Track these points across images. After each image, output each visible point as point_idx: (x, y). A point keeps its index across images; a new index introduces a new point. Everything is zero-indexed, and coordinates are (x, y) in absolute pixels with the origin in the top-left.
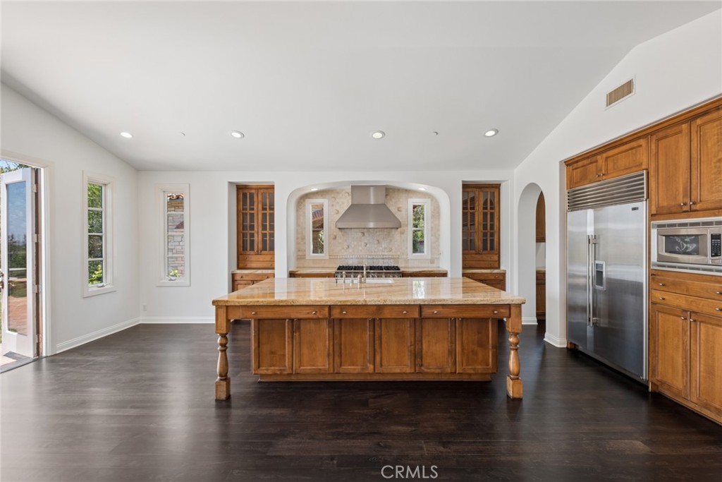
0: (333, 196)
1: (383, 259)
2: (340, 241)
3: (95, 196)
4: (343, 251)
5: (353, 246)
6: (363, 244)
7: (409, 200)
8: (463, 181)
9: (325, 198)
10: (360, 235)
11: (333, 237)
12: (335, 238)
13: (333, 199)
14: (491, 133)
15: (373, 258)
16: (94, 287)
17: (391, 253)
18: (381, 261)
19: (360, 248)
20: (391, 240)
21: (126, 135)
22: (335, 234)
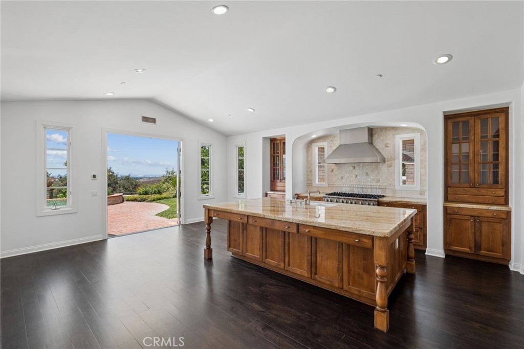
0: (331, 139)
1: (371, 188)
2: (336, 173)
3: (205, 152)
4: (338, 181)
5: (346, 177)
6: (354, 176)
7: (397, 136)
8: (444, 112)
9: (325, 141)
10: (352, 168)
11: (331, 170)
12: (332, 171)
13: (331, 142)
14: (443, 60)
15: (362, 188)
16: (204, 196)
17: (378, 184)
18: (370, 190)
19: (352, 179)
20: (379, 173)
21: (211, 120)
22: (332, 168)
